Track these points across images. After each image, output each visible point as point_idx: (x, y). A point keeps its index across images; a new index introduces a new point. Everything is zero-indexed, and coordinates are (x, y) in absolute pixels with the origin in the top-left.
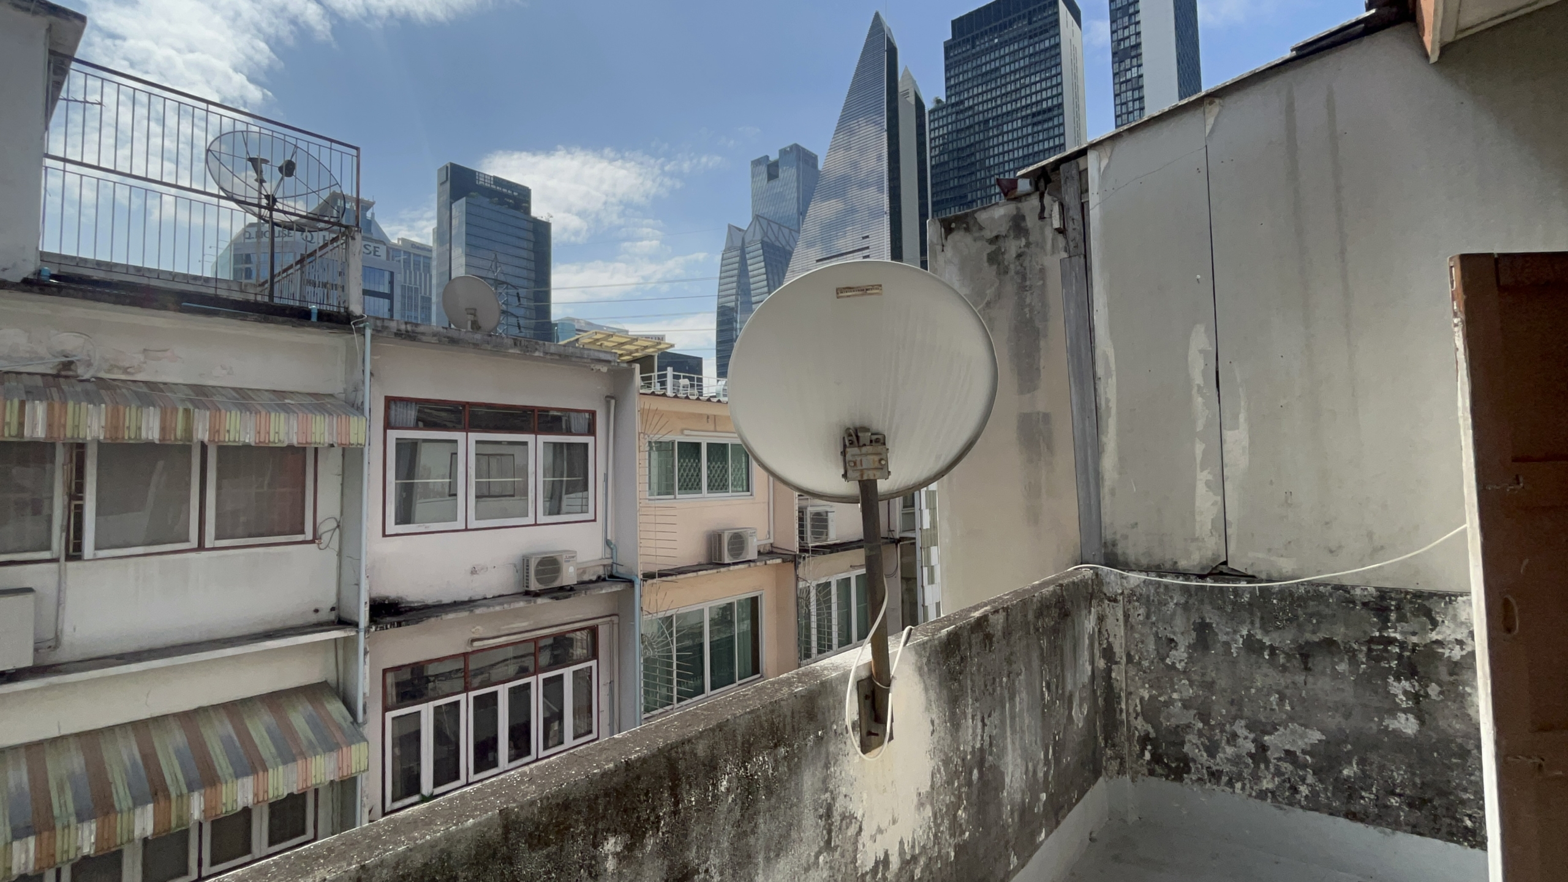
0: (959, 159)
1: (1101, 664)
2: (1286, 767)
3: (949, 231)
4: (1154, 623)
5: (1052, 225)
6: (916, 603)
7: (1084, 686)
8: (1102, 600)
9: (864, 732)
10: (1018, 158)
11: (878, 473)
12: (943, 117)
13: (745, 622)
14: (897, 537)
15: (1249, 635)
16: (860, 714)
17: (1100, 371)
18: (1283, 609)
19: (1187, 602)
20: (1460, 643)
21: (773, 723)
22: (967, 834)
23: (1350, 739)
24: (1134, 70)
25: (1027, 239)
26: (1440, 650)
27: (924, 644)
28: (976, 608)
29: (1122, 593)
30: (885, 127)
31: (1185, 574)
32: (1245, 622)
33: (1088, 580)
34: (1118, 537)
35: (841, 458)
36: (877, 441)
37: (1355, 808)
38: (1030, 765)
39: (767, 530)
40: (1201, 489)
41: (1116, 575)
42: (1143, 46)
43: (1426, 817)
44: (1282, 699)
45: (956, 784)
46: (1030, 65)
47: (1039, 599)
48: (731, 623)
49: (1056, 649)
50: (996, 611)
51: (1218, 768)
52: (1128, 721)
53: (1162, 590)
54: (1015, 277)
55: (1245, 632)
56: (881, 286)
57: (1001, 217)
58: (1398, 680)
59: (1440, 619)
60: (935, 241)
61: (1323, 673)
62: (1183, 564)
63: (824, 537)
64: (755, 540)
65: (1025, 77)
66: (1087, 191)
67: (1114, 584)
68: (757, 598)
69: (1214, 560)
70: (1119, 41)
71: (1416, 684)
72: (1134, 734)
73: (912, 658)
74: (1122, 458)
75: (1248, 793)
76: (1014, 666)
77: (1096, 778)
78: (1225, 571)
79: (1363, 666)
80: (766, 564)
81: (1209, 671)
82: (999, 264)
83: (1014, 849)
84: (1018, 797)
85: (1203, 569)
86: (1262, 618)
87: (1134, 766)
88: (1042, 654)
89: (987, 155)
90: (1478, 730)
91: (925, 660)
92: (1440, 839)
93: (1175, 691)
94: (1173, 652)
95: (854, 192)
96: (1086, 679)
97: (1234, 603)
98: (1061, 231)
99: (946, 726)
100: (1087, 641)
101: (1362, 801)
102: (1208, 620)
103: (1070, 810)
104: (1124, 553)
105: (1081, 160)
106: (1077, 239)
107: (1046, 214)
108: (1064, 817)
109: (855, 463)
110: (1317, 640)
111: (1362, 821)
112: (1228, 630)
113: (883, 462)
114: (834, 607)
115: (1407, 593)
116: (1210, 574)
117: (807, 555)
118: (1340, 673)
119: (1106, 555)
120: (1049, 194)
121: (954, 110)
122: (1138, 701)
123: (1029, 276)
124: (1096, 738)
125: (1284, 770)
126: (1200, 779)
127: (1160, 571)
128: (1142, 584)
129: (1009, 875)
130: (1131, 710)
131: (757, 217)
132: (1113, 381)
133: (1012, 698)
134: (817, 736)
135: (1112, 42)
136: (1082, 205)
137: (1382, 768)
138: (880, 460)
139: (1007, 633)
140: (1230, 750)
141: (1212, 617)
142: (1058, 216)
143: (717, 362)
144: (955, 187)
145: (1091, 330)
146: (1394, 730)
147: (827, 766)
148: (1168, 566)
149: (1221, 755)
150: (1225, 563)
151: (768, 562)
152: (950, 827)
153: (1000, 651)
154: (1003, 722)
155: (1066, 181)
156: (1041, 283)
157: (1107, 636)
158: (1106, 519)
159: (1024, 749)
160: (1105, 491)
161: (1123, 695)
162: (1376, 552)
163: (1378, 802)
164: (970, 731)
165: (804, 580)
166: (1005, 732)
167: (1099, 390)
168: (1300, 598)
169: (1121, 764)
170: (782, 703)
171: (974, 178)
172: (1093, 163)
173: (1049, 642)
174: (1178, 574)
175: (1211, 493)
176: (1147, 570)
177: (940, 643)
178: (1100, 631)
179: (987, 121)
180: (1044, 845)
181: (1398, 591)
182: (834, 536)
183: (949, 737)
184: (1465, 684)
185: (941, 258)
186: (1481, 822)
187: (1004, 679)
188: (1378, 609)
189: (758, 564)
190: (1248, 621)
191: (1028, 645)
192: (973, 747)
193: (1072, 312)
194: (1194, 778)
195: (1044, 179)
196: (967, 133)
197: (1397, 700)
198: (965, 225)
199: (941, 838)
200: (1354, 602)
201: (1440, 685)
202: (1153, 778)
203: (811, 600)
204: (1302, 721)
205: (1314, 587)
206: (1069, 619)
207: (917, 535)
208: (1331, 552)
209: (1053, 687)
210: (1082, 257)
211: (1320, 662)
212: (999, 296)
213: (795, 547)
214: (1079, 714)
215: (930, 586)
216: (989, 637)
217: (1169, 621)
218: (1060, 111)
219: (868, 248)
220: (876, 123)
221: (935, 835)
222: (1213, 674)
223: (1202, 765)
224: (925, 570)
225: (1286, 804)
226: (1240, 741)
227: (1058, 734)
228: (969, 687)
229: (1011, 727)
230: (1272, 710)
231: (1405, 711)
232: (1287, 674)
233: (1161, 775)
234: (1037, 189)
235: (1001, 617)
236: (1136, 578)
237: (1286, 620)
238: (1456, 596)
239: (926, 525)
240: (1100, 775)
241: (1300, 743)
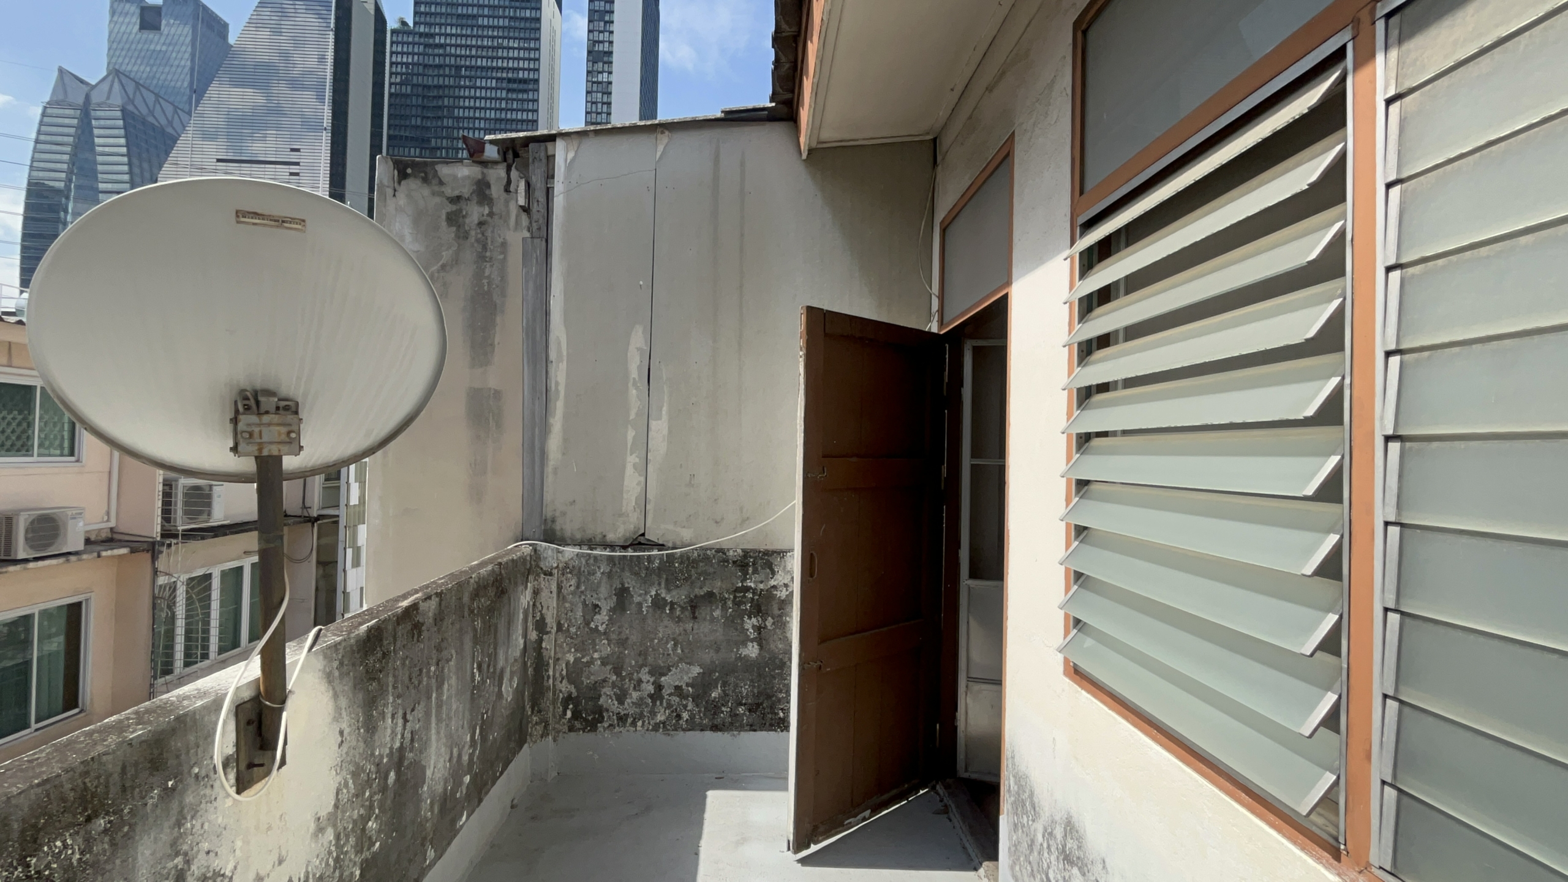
0: (424, 97)
1: (533, 635)
2: (675, 699)
3: (403, 176)
4: (582, 592)
5: (517, 201)
6: (335, 590)
7: (516, 660)
8: (538, 575)
9: (243, 766)
10: (490, 119)
11: (284, 448)
12: (408, 43)
13: (56, 639)
14: (315, 515)
15: (657, 595)
16: (237, 744)
17: (553, 355)
18: (681, 571)
19: (611, 570)
20: (786, 585)
21: (86, 789)
22: (378, 844)
23: (718, 669)
24: (605, 75)
25: (491, 208)
26: (775, 593)
27: (336, 646)
28: (405, 597)
29: (557, 567)
30: (332, 25)
31: (612, 546)
32: (654, 584)
33: (526, 556)
34: (557, 514)
35: (229, 427)
36: (287, 408)
37: (718, 721)
38: (455, 751)
39: (106, 508)
40: (629, 470)
41: (552, 550)
42: (615, 55)
43: (759, 716)
44: (675, 645)
45: (367, 794)
46: (510, 28)
47: (477, 580)
48: (27, 643)
49: (490, 629)
50: (429, 598)
51: (625, 712)
52: (554, 685)
53: (592, 561)
54: (476, 245)
55: (653, 593)
56: (304, 221)
57: (465, 178)
58: (750, 618)
59: (776, 570)
60: (385, 182)
61: (705, 619)
62: (611, 537)
63: (205, 517)
64: (81, 524)
65: (504, 38)
66: (553, 177)
67: (550, 559)
68: (78, 605)
69: (635, 533)
70: (595, 42)
71: (760, 619)
72: (559, 696)
73: (319, 663)
74: (565, 440)
75: (646, 728)
76: (445, 653)
77: (521, 747)
78: (642, 542)
79: (730, 610)
80: (99, 556)
81: (624, 629)
82: (459, 226)
83: (431, 844)
84: (440, 789)
85: (626, 540)
86: (667, 580)
87: (557, 726)
88: (475, 636)
89: (456, 104)
90: (791, 647)
91: (336, 664)
92: (765, 730)
93: (596, 651)
94: (597, 617)
95: (281, 89)
96: (518, 654)
97: (647, 569)
98: (526, 210)
99: (359, 733)
100: (521, 616)
101: (722, 715)
102: (626, 585)
103: (493, 784)
104: (562, 529)
105: (549, 145)
106: (541, 222)
107: (512, 188)
108: (487, 793)
109: (251, 434)
110: (702, 594)
111: (720, 730)
112: (641, 592)
113: (293, 435)
114: (215, 605)
115: (760, 552)
116: (631, 545)
117: (174, 541)
118: (715, 618)
119: (545, 532)
120: (517, 169)
121: (422, 40)
122: (564, 665)
123: (490, 246)
124: (524, 708)
125: (673, 703)
126: (611, 725)
127: (591, 544)
128: (575, 558)
129: (423, 872)
130: (557, 675)
131: (115, 73)
132: (563, 366)
133: (440, 687)
134: (166, 788)
135: (589, 40)
136: (548, 189)
137: (736, 686)
138: (289, 433)
139: (439, 619)
140: (635, 695)
141: (630, 582)
142: (523, 194)
143: (22, 263)
144: (417, 127)
145: (547, 313)
146: (745, 655)
147: (179, 824)
148: (598, 539)
149: (628, 700)
150: (643, 535)
151: (104, 554)
152: (357, 843)
153: (429, 639)
154: (428, 714)
155: (533, 161)
156: (501, 257)
157: (540, 608)
158: (548, 497)
159: (449, 736)
160: (549, 469)
161: (551, 662)
162: (744, 522)
163: (733, 715)
164: (389, 731)
165: (167, 574)
166: (430, 724)
167: (550, 373)
168: (694, 561)
169: (545, 727)
170: (104, 758)
171: (439, 123)
172: (561, 152)
173: (484, 622)
174: (606, 545)
175: (637, 474)
176: (580, 544)
177: (357, 641)
178: (534, 605)
179: (458, 68)
180: (465, 828)
181: (754, 551)
182: (219, 515)
183: (362, 744)
184: (787, 615)
185: (391, 204)
186: (787, 711)
187: (433, 669)
188: (742, 566)
189: (85, 557)
190: (657, 582)
191: (461, 629)
192: (391, 748)
193: (530, 292)
194: (606, 725)
195: (512, 152)
196: (436, 72)
197: (749, 633)
198: (423, 175)
199: (343, 860)
200: (727, 561)
201: (773, 619)
202: (572, 734)
203: (178, 599)
204: (688, 661)
205: (704, 552)
206: (506, 597)
207: (342, 512)
208: (717, 522)
209: (485, 666)
210: (544, 240)
211: (703, 612)
212: (456, 261)
213: (155, 530)
214: (508, 690)
215: (354, 570)
216: (417, 627)
217: (595, 589)
218: (536, 87)
219: (297, 164)
220: (320, 16)
221: (337, 860)
222: (627, 632)
223: (613, 712)
224: (349, 552)
225: (673, 730)
226: (644, 685)
227: (487, 713)
228: (391, 685)
229: (436, 716)
230: (668, 655)
231: (752, 641)
232: (681, 624)
233: (579, 729)
234: (505, 160)
235: (433, 603)
236: (570, 551)
237: (684, 579)
238: (786, 552)
239: (354, 500)
240: (525, 742)
241: (685, 678)
